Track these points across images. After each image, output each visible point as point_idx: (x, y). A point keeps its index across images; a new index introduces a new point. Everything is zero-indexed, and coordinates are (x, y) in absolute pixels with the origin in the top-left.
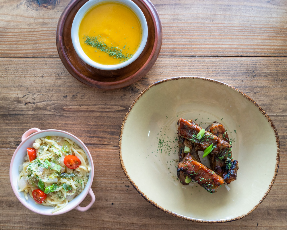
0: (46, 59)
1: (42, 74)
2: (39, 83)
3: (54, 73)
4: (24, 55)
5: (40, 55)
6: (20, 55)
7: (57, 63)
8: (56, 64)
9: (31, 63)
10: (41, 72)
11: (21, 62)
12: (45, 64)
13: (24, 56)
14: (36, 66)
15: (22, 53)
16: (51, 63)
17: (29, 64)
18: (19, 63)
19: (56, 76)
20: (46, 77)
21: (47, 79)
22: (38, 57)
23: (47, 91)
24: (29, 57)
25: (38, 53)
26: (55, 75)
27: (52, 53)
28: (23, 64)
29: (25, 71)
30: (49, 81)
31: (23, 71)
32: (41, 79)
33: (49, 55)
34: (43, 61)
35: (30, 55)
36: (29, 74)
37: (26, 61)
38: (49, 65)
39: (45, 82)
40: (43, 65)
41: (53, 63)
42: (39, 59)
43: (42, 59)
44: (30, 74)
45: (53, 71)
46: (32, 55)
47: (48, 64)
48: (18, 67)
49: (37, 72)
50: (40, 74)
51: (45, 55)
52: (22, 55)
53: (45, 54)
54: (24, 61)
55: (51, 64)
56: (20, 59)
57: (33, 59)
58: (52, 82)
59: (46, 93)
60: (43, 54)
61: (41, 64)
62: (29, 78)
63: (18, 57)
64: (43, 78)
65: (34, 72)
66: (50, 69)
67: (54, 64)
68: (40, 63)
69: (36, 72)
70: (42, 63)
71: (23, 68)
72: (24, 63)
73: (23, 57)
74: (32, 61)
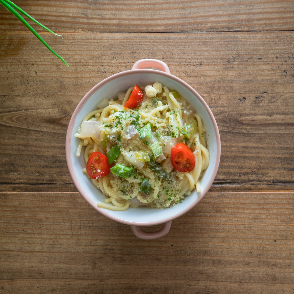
0: (204, 35)
1: (199, 60)
2: (193, 77)
3: (221, 59)
4: (165, 27)
5: (195, 28)
6: (159, 28)
7: (225, 42)
8: (223, 43)
9: (179, 41)
10: (197, 57)
11: (161, 40)
12: (205, 43)
13: (166, 30)
14: (189, 46)
15: (163, 25)
16: (215, 42)
17: (175, 43)
18: (157, 42)
19: (225, 63)
20: (206, 65)
21: (208, 69)
22: (191, 31)
23: (209, 89)
24: (174, 31)
25: (190, 24)
26: (223, 62)
27: (215, 25)
28: (165, 44)
29: (168, 56)
30: (212, 73)
31: (164, 56)
32: (198, 69)
33: (211, 28)
34: (199, 37)
35: (176, 27)
36: (175, 60)
37: (169, 39)
38: (210, 45)
39: (205, 74)
40: (200, 45)
41: (217, 42)
42: (193, 35)
43: (198, 35)
44: (178, 60)
45: (219, 55)
46: (180, 27)
47: (209, 43)
48: (155, 48)
49: (190, 57)
50: (196, 61)
51: (204, 27)
52: (163, 28)
53: (203, 25)
54: (165, 37)
55: (214, 44)
56: (159, 35)
57: (182, 36)
58: (218, 74)
59: (207, 93)
60: (199, 26)
61: (198, 43)
62: (177, 68)
63: (155, 31)
64: (202, 67)
65: (185, 57)
66: (212, 51)
67: (219, 43)
68: (195, 41)
69: (187, 57)
70: (198, 41)
71: (164, 50)
72: (167, 41)
73: (164, 31)
74: (180, 39)
